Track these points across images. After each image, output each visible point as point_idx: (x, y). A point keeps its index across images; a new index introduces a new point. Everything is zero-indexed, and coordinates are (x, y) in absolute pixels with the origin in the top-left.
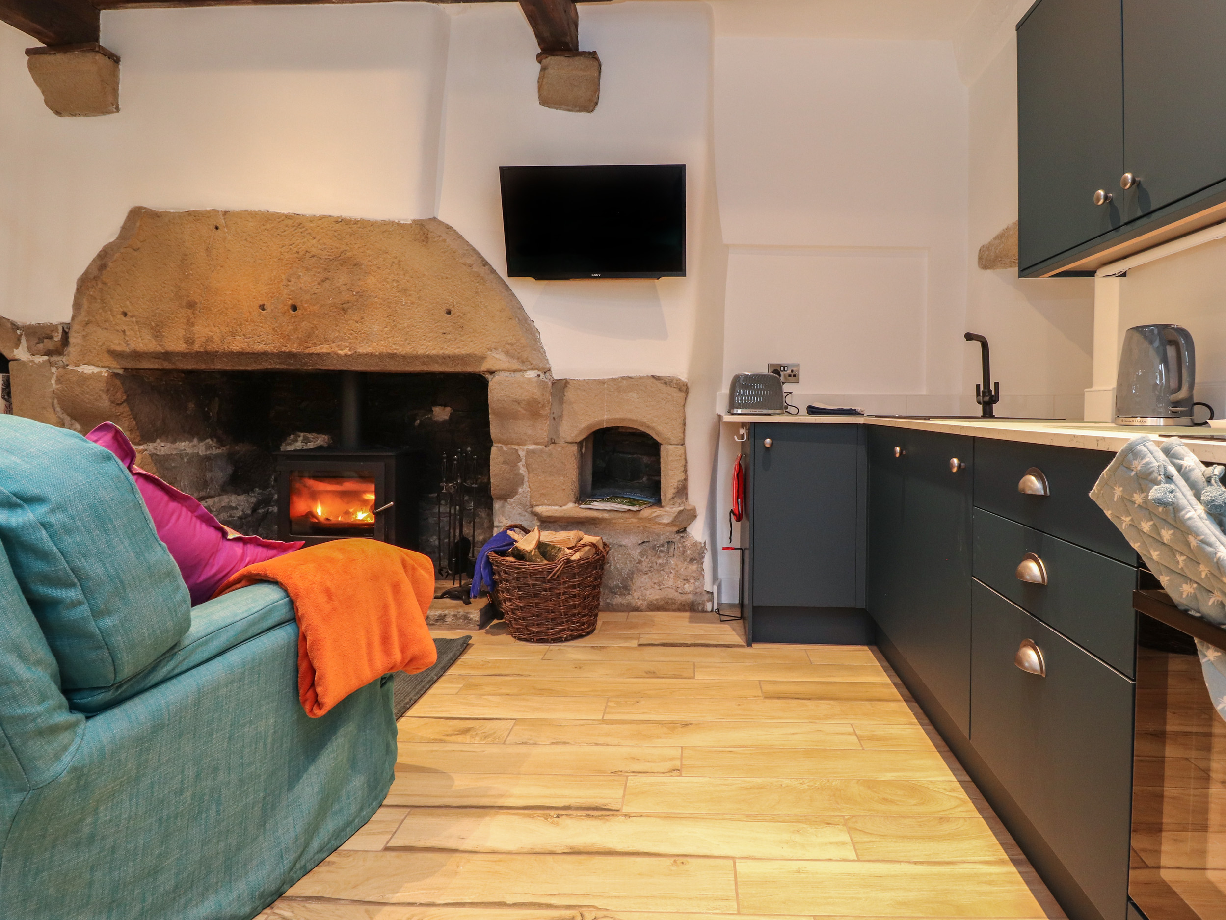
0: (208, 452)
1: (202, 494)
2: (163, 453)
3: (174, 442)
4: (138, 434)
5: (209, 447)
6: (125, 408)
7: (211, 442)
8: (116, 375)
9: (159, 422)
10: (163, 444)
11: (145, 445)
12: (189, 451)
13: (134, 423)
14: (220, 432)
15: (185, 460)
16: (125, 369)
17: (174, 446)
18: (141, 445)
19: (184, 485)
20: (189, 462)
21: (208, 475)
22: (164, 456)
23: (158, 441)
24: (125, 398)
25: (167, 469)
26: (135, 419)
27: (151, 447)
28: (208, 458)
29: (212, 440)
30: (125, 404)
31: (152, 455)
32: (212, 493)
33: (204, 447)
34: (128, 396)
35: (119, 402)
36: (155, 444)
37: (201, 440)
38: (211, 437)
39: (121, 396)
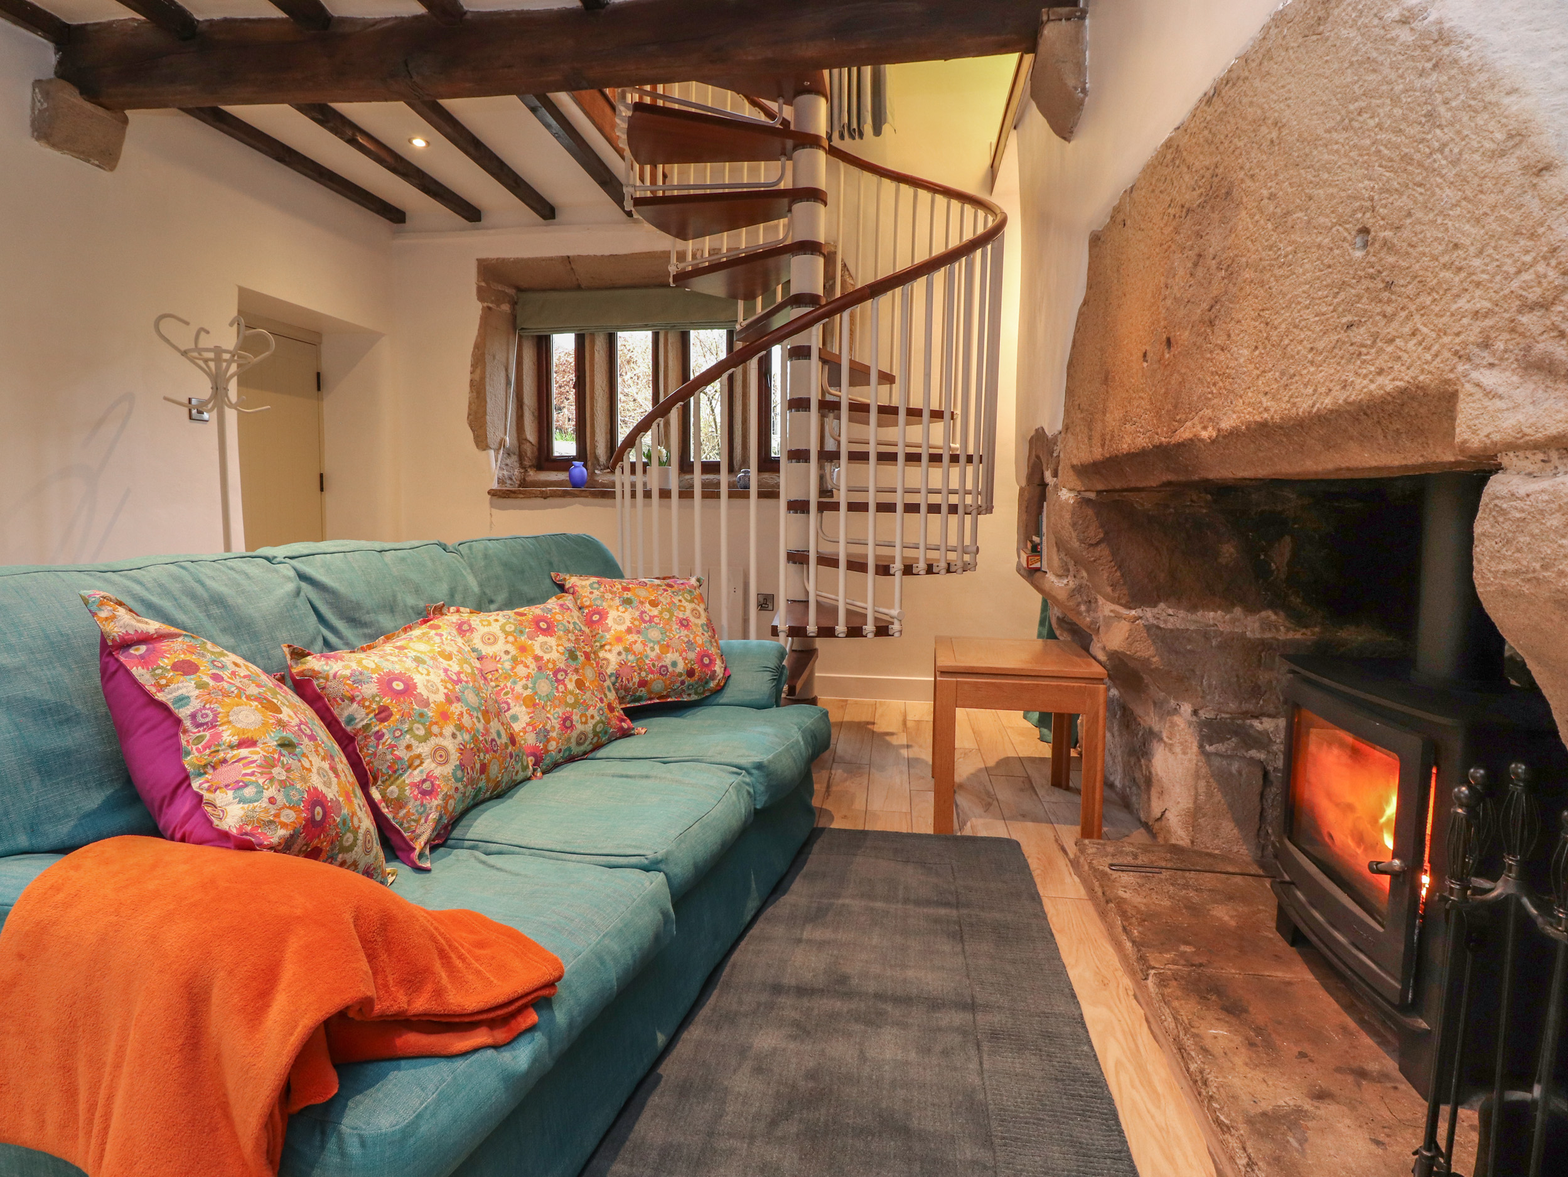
0: (1268, 635)
1: (1249, 706)
2: (1170, 626)
3: (1193, 608)
4: (1126, 592)
5: (1267, 625)
6: (1103, 551)
7: (1273, 617)
8: (1088, 501)
9: (1162, 575)
10: (1170, 611)
11: (1139, 610)
12: (1223, 628)
13: (1118, 574)
14: (1296, 601)
15: (1214, 643)
16: (1099, 492)
17: (1190, 616)
18: (1130, 608)
19: (1210, 686)
20: (1222, 647)
21: (1263, 677)
22: (1172, 631)
23: (1162, 605)
24: (1101, 535)
25: (1177, 653)
26: (1120, 567)
27: (1149, 613)
28: (1264, 646)
29: (1276, 614)
30: (1103, 545)
31: (1148, 628)
32: (1271, 709)
33: (1257, 625)
34: (1106, 533)
35: (1093, 542)
36: (1155, 610)
37: (1250, 609)
38: (1271, 606)
39: (1095, 532)
